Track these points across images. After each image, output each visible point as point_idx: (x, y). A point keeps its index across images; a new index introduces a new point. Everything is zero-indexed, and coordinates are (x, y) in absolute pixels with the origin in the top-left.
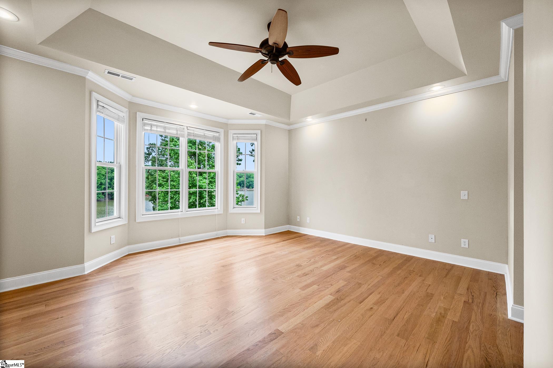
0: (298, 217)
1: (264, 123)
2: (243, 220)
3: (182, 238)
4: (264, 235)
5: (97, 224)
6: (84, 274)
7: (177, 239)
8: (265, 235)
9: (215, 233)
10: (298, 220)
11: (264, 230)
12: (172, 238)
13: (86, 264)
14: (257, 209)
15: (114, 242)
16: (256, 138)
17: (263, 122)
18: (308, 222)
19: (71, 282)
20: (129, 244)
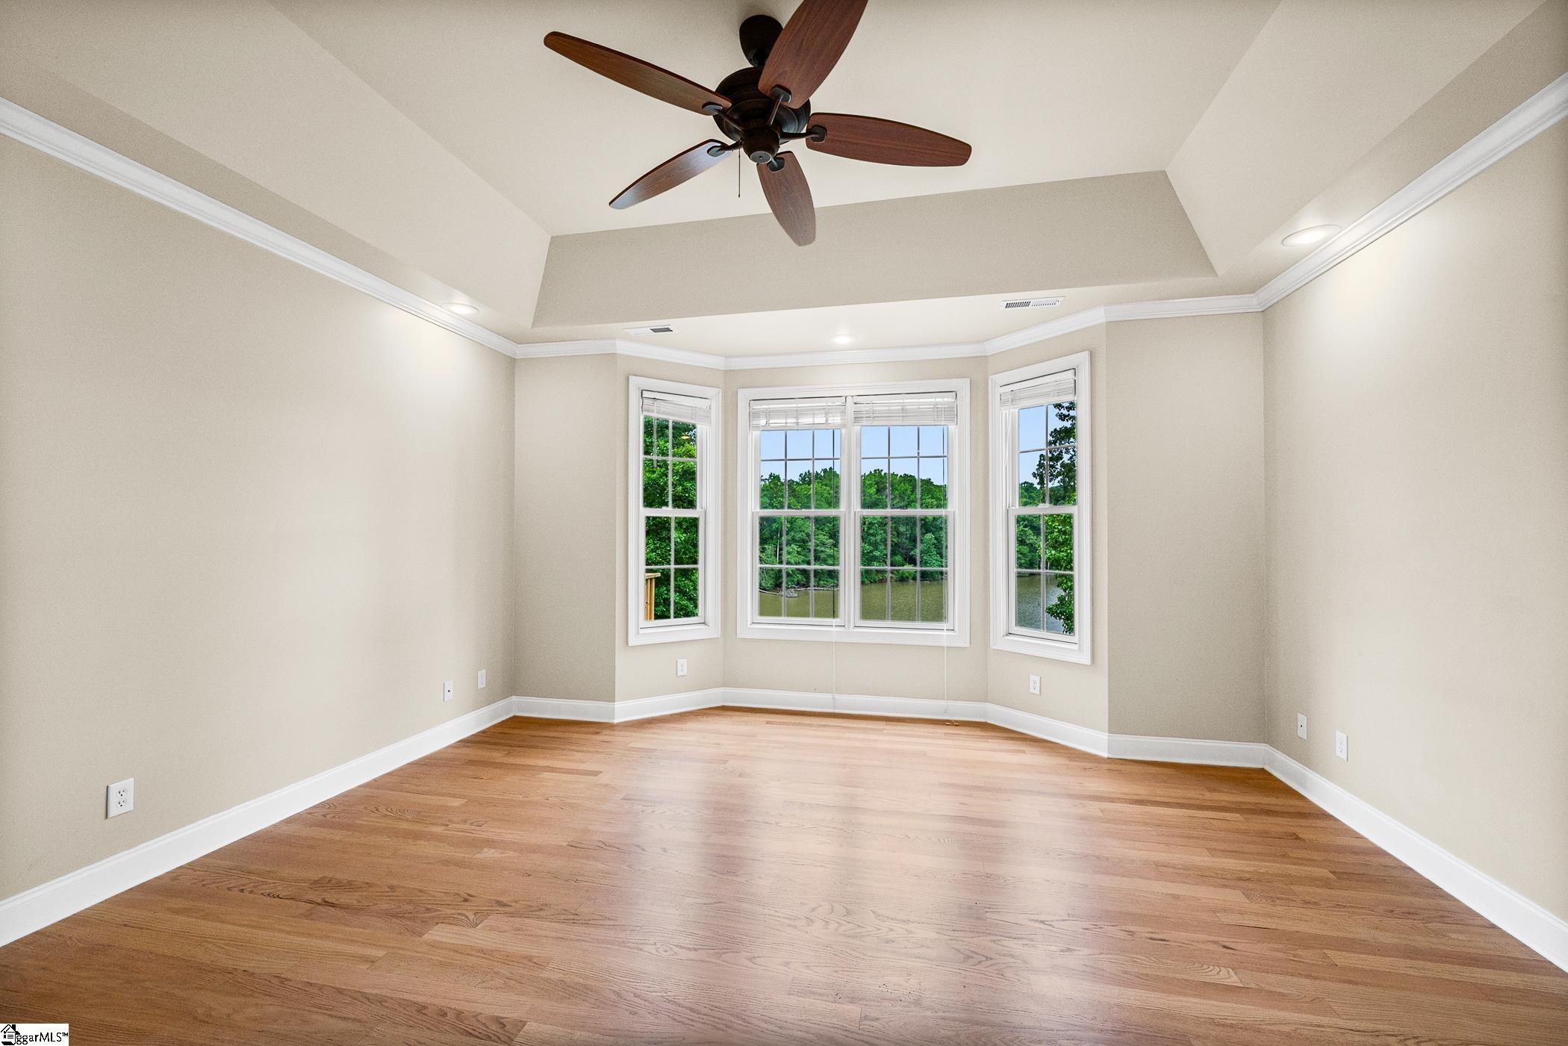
0: (1302, 719)
1: (1104, 320)
2: (1034, 679)
3: (842, 698)
4: (1105, 755)
5: (641, 631)
6: (610, 721)
7: (830, 696)
8: (1111, 756)
9: (943, 703)
10: (1302, 733)
11: (1104, 737)
12: (815, 690)
13: (618, 705)
14: (1080, 649)
15: (685, 673)
16: (1073, 385)
17: (1097, 316)
18: (1338, 754)
19: (583, 729)
20: (725, 684)
